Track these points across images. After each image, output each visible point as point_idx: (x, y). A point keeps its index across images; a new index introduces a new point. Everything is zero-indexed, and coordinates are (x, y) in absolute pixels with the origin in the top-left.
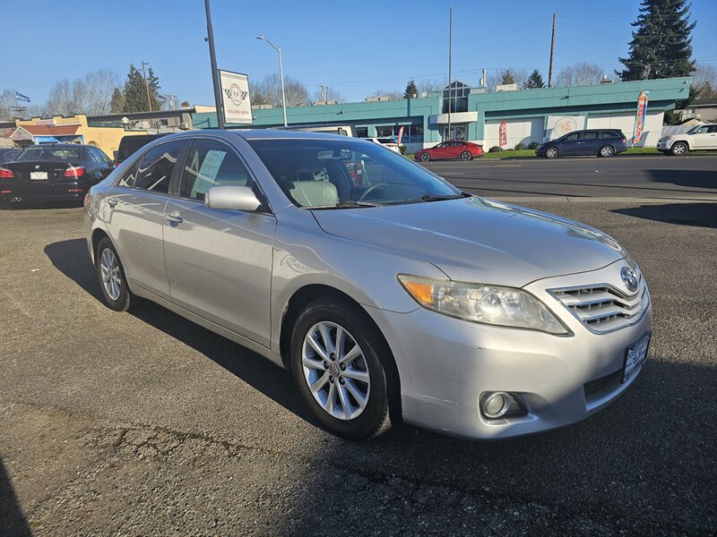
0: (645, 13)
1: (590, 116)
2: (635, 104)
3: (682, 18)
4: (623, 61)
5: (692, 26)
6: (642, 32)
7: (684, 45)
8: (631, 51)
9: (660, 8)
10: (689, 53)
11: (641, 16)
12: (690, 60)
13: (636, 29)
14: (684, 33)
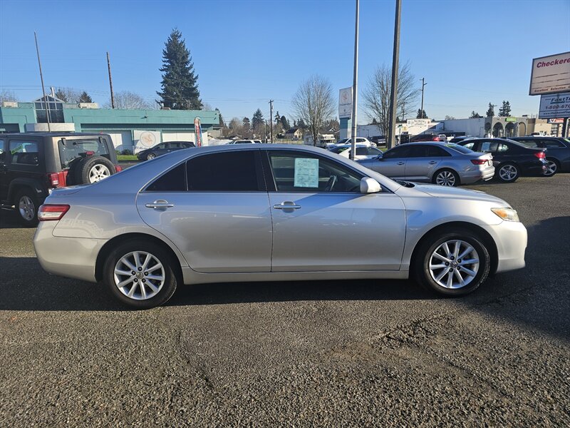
0: (167, 64)
1: (164, 131)
2: (193, 126)
3: (190, 72)
4: (160, 94)
5: (197, 77)
6: (168, 76)
7: (194, 89)
8: (163, 87)
9: (177, 62)
10: (197, 94)
11: (165, 65)
12: (199, 99)
13: (164, 73)
14: (193, 81)
